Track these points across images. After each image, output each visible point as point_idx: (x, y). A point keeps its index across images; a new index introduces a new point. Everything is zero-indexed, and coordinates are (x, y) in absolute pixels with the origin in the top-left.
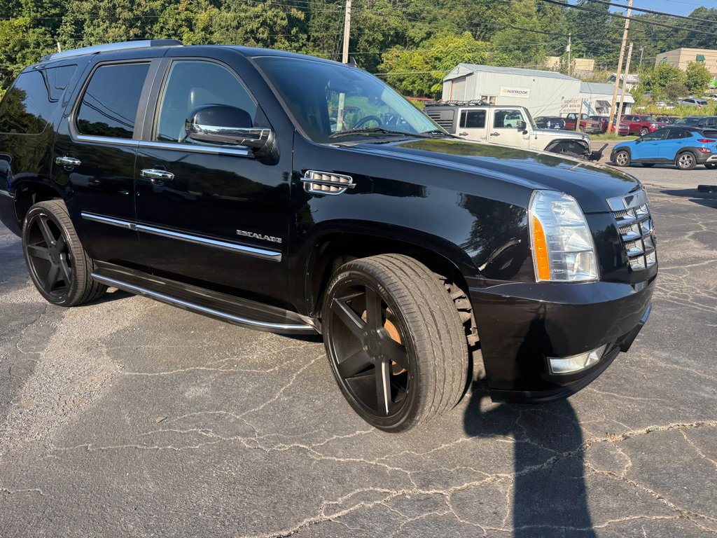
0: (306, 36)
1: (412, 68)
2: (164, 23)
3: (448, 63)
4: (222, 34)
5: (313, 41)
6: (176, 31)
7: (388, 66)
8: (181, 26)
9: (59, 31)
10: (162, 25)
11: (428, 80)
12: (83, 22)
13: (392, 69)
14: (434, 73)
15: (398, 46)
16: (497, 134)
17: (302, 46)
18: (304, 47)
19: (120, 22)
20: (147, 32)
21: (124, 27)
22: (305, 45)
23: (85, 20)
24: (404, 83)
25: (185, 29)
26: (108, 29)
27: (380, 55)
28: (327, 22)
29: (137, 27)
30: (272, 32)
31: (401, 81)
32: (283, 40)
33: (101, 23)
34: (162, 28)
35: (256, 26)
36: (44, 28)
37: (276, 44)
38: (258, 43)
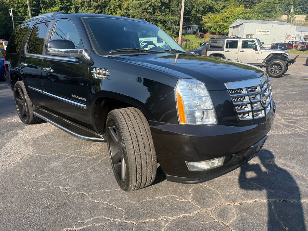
0: (168, 10)
1: (216, 22)
2: (110, 7)
3: (232, 20)
4: (133, 10)
5: (171, 12)
6: (114, 10)
7: (205, 22)
8: (116, 8)
9: (70, 12)
10: (109, 8)
11: (223, 28)
12: (78, 8)
13: (206, 23)
14: (226, 24)
15: (210, 12)
16: (243, 51)
17: (167, 14)
18: (168, 15)
19: (93, 7)
20: (103, 11)
21: (94, 9)
22: (168, 14)
23: (79, 7)
24: (212, 29)
25: (118, 9)
26: (88, 11)
27: (201, 17)
28: (177, 3)
29: (99, 9)
30: (154, 9)
31: (210, 28)
32: (158, 12)
33: (85, 8)
34: (109, 9)
35: (147, 6)
36: (64, 11)
37: (155, 14)
38: (148, 14)
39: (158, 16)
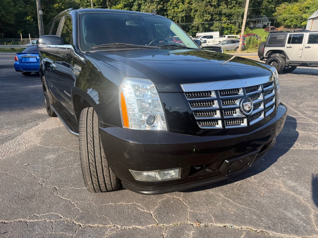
0: (235, 2)
1: (292, 14)
2: (172, 2)
3: (313, 10)
4: (196, 4)
5: (239, 4)
6: (177, 5)
7: (279, 13)
8: (179, 2)
9: (133, 9)
10: (171, 2)
11: (300, 20)
12: (141, 4)
13: (280, 15)
14: (304, 16)
15: (286, 3)
16: (309, 47)
17: (233, 7)
18: (234, 7)
19: (155, 3)
20: (165, 6)
21: (156, 5)
22: (234, 6)
23: (142, 3)
24: (287, 21)
25: (181, 3)
26: (150, 6)
27: (275, 8)
29: (161, 4)
31: (285, 21)
32: (224, 5)
33: (148, 4)
34: (171, 4)
36: (127, 8)
37: (220, 7)
38: (212, 7)
39: (222, 9)
